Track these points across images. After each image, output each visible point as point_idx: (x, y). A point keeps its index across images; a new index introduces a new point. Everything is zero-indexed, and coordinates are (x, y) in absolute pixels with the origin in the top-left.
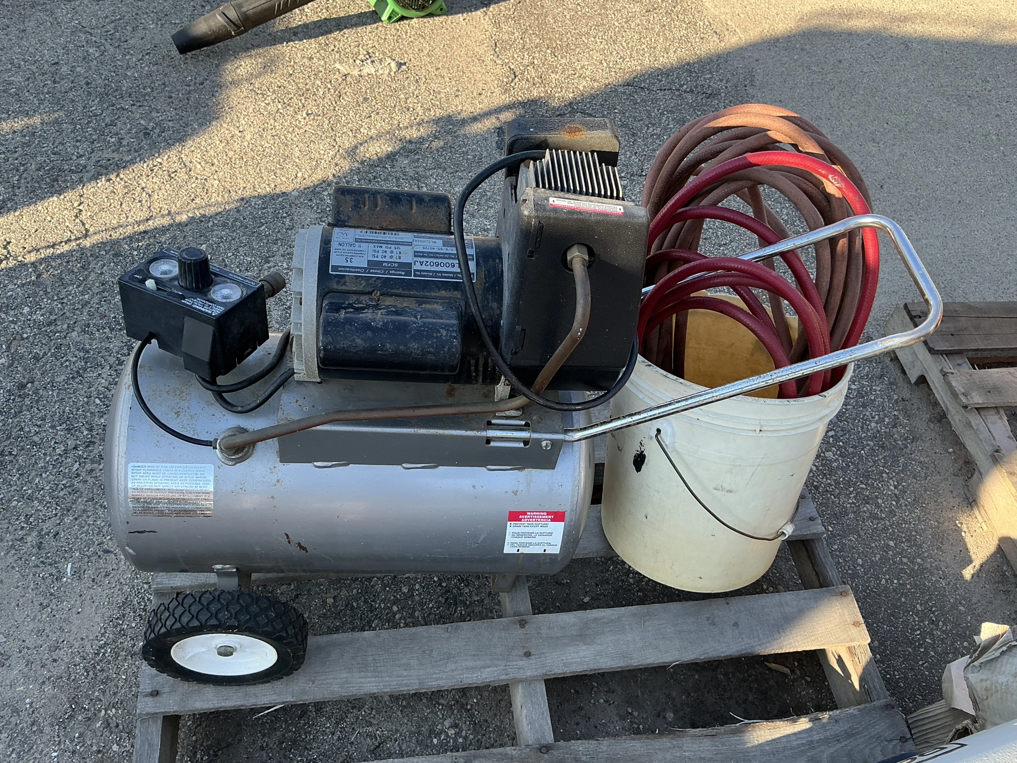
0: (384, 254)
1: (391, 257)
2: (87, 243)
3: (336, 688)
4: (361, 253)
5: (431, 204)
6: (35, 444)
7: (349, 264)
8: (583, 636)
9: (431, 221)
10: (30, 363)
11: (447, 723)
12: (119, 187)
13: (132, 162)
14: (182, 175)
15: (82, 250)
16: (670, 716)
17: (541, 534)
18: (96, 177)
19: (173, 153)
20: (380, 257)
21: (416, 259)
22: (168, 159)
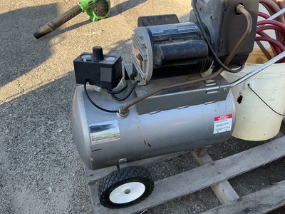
2: (25, 93)
3: (163, 199)
6: (25, 153)
8: (234, 163)
10: (17, 130)
11: (196, 205)
12: (30, 76)
13: (32, 69)
14: (48, 69)
15: (24, 95)
16: (263, 184)
17: (225, 124)
18: (21, 75)
19: (43, 64)
22: (42, 66)
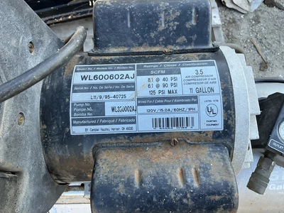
0: (165, 82)
1: (158, 80)
4: (189, 81)
5: (116, 181)
7: (199, 68)
9: (117, 160)
20: (169, 79)
21: (133, 80)
